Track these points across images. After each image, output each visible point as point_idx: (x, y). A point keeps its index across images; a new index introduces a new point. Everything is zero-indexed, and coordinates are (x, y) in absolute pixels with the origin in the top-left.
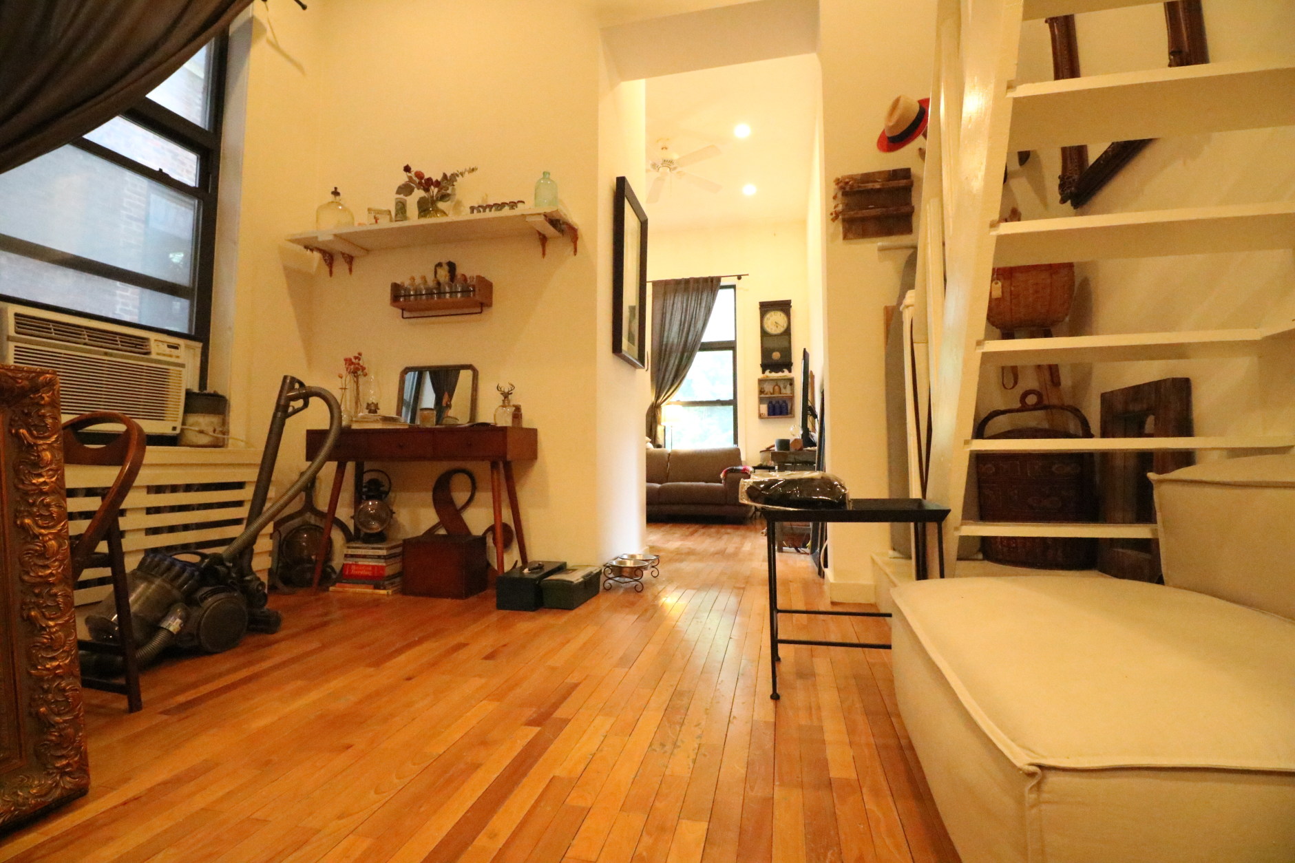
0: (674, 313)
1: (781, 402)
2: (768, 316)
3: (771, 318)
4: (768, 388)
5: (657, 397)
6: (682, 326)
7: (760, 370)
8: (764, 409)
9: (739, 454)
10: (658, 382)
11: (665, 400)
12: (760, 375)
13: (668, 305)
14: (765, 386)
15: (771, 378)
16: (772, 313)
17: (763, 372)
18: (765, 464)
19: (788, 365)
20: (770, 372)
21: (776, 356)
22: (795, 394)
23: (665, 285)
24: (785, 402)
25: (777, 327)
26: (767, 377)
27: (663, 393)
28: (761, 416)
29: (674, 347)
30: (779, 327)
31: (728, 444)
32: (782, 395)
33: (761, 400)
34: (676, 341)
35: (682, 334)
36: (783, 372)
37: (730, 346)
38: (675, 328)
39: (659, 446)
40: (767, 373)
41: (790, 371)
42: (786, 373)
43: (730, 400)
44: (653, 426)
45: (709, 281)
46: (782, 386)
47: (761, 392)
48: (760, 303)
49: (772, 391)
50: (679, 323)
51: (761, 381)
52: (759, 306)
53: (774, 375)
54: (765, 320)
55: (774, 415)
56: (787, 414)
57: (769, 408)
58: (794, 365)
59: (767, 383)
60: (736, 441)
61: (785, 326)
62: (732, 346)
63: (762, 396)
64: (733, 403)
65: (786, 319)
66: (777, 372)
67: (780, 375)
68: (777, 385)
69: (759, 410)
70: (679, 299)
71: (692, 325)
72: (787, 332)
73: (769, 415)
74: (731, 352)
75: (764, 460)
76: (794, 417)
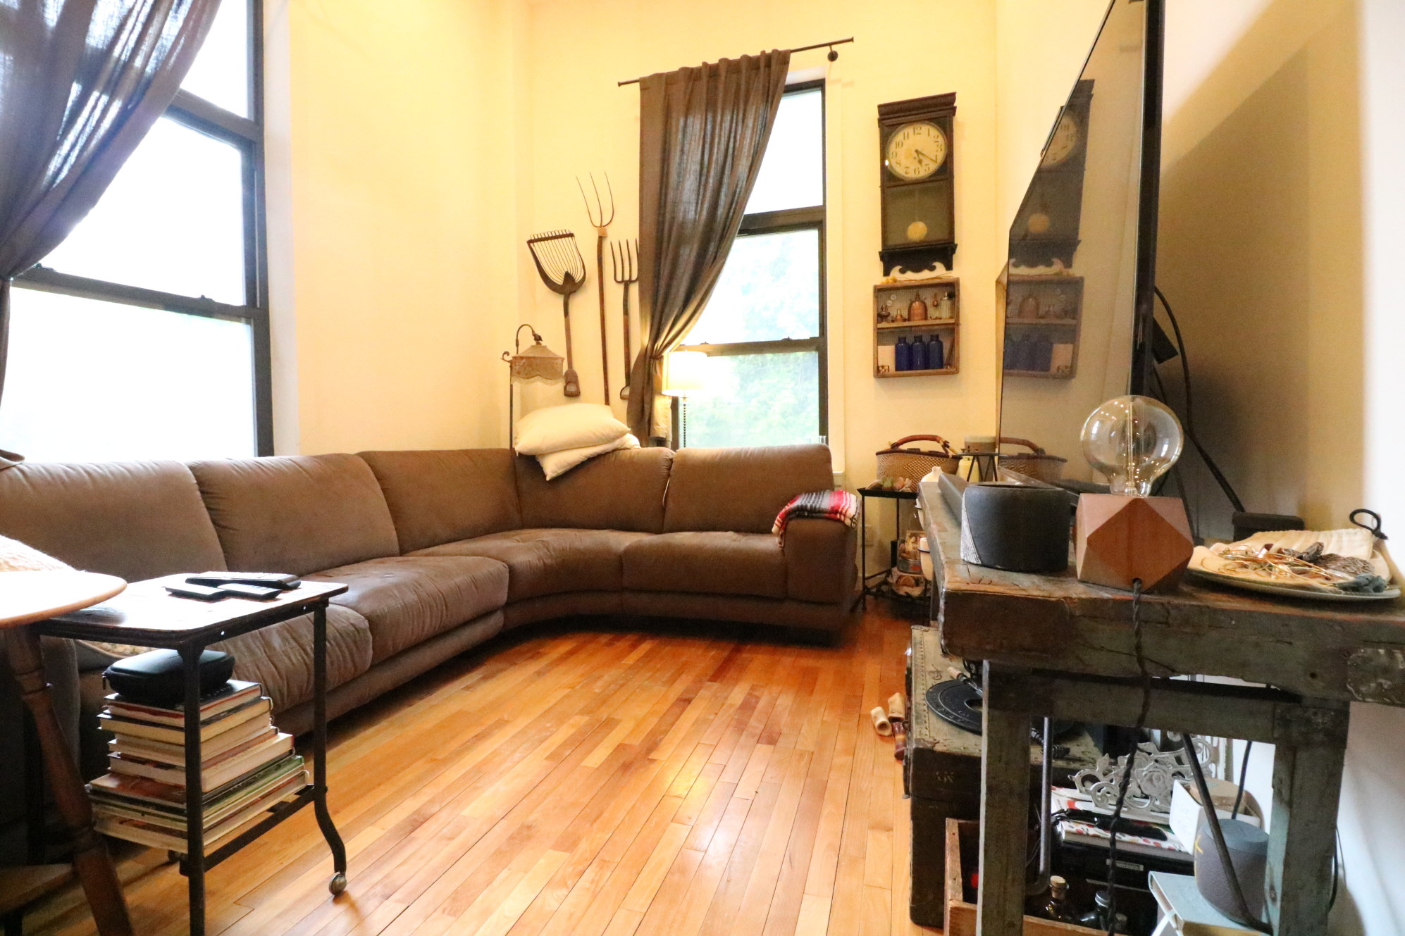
0: (686, 149)
1: (926, 339)
2: (899, 137)
3: (906, 143)
4: (897, 307)
5: (655, 337)
6: (703, 178)
7: (878, 266)
8: (887, 354)
9: (829, 460)
10: (655, 303)
11: (669, 343)
12: (880, 280)
13: (674, 130)
14: (889, 303)
15: (907, 283)
16: (909, 130)
17: (887, 272)
18: (887, 485)
19: (944, 251)
20: (902, 271)
21: (917, 231)
22: (962, 320)
23: (667, 84)
24: (936, 338)
25: (920, 162)
26: (895, 281)
27: (667, 321)
28: (879, 373)
29: (688, 231)
30: (925, 161)
31: (808, 437)
32: (929, 322)
33: (881, 336)
34: (691, 215)
35: (705, 190)
36: (932, 269)
37: (812, 219)
38: (690, 183)
39: (661, 442)
40: (895, 273)
41: (949, 266)
42: (940, 271)
43: (813, 339)
44: (647, 399)
45: (762, 65)
46: (929, 302)
47: (881, 316)
48: (880, 107)
49: (905, 314)
50: (698, 168)
51: (879, 291)
52: (876, 115)
53: (911, 277)
54: (892, 148)
55: (911, 366)
56: (941, 365)
57: (898, 353)
58: (958, 250)
59: (893, 297)
60: (824, 429)
61: (940, 156)
62: (818, 218)
63: (884, 325)
64: (818, 345)
65: (941, 140)
66: (917, 270)
67: (925, 275)
68: (918, 298)
69: (876, 358)
70: (695, 124)
71: (727, 172)
72: (945, 173)
73: (897, 368)
74: (813, 234)
75: (885, 473)
76: (957, 371)
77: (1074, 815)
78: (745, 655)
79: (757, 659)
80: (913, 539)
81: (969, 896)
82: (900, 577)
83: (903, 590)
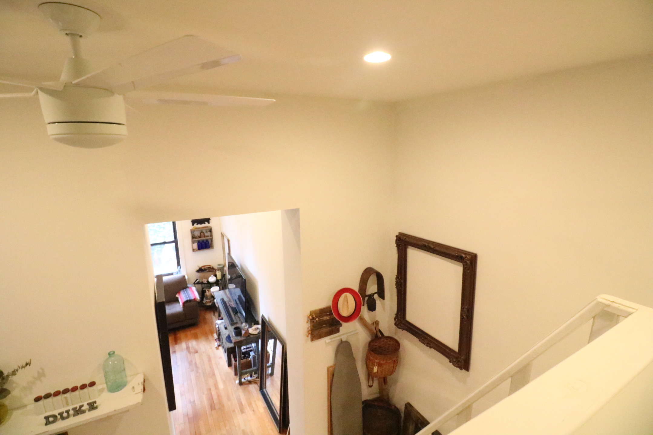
1: (205, 241)
4: (197, 235)
7: (191, 224)
8: (195, 246)
12: (192, 227)
14: (195, 234)
15: (199, 228)
17: (193, 225)
20: (197, 224)
24: (207, 241)
26: (196, 228)
28: (194, 250)
32: (205, 238)
33: (193, 241)
36: (205, 223)
40: (195, 225)
41: (209, 224)
42: (207, 225)
43: (173, 241)
46: (205, 232)
47: (193, 237)
49: (199, 236)
51: (191, 230)
53: (199, 226)
55: (202, 248)
56: (209, 247)
57: (198, 246)
59: (196, 232)
63: (194, 239)
64: (176, 241)
66: (201, 224)
67: (203, 226)
68: (202, 232)
69: (193, 247)
73: (198, 249)
76: (213, 248)
77: (244, 349)
78: (178, 335)
79: (181, 335)
80: (208, 291)
81: (236, 361)
82: (206, 302)
83: (208, 304)
